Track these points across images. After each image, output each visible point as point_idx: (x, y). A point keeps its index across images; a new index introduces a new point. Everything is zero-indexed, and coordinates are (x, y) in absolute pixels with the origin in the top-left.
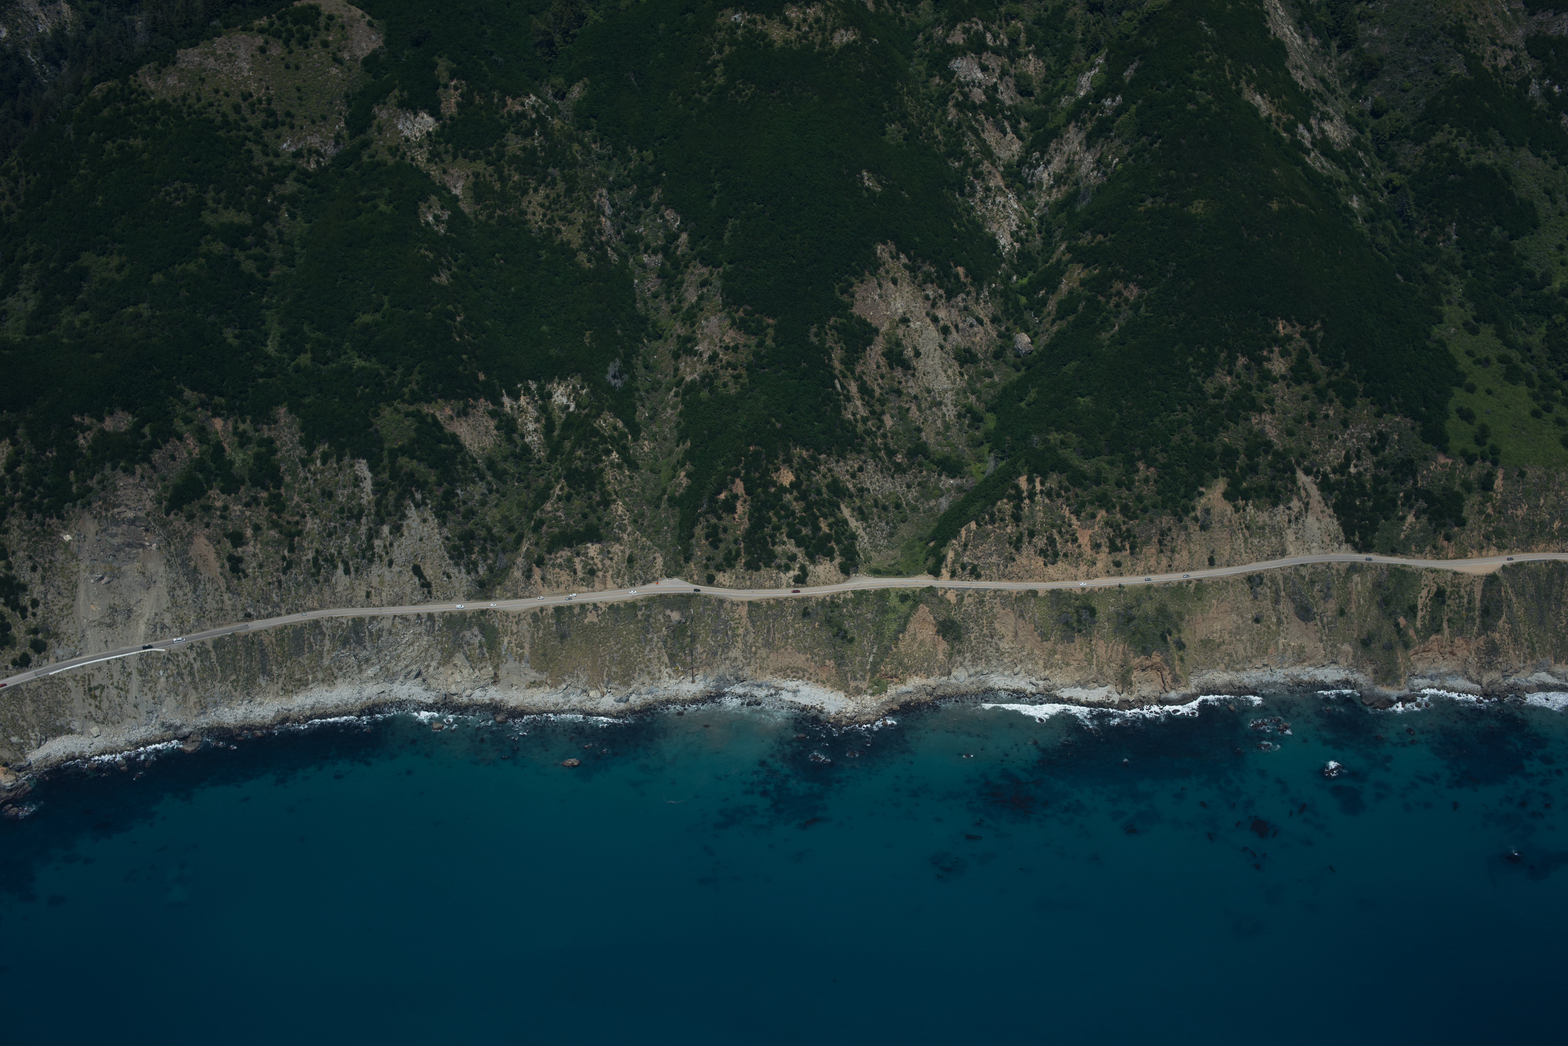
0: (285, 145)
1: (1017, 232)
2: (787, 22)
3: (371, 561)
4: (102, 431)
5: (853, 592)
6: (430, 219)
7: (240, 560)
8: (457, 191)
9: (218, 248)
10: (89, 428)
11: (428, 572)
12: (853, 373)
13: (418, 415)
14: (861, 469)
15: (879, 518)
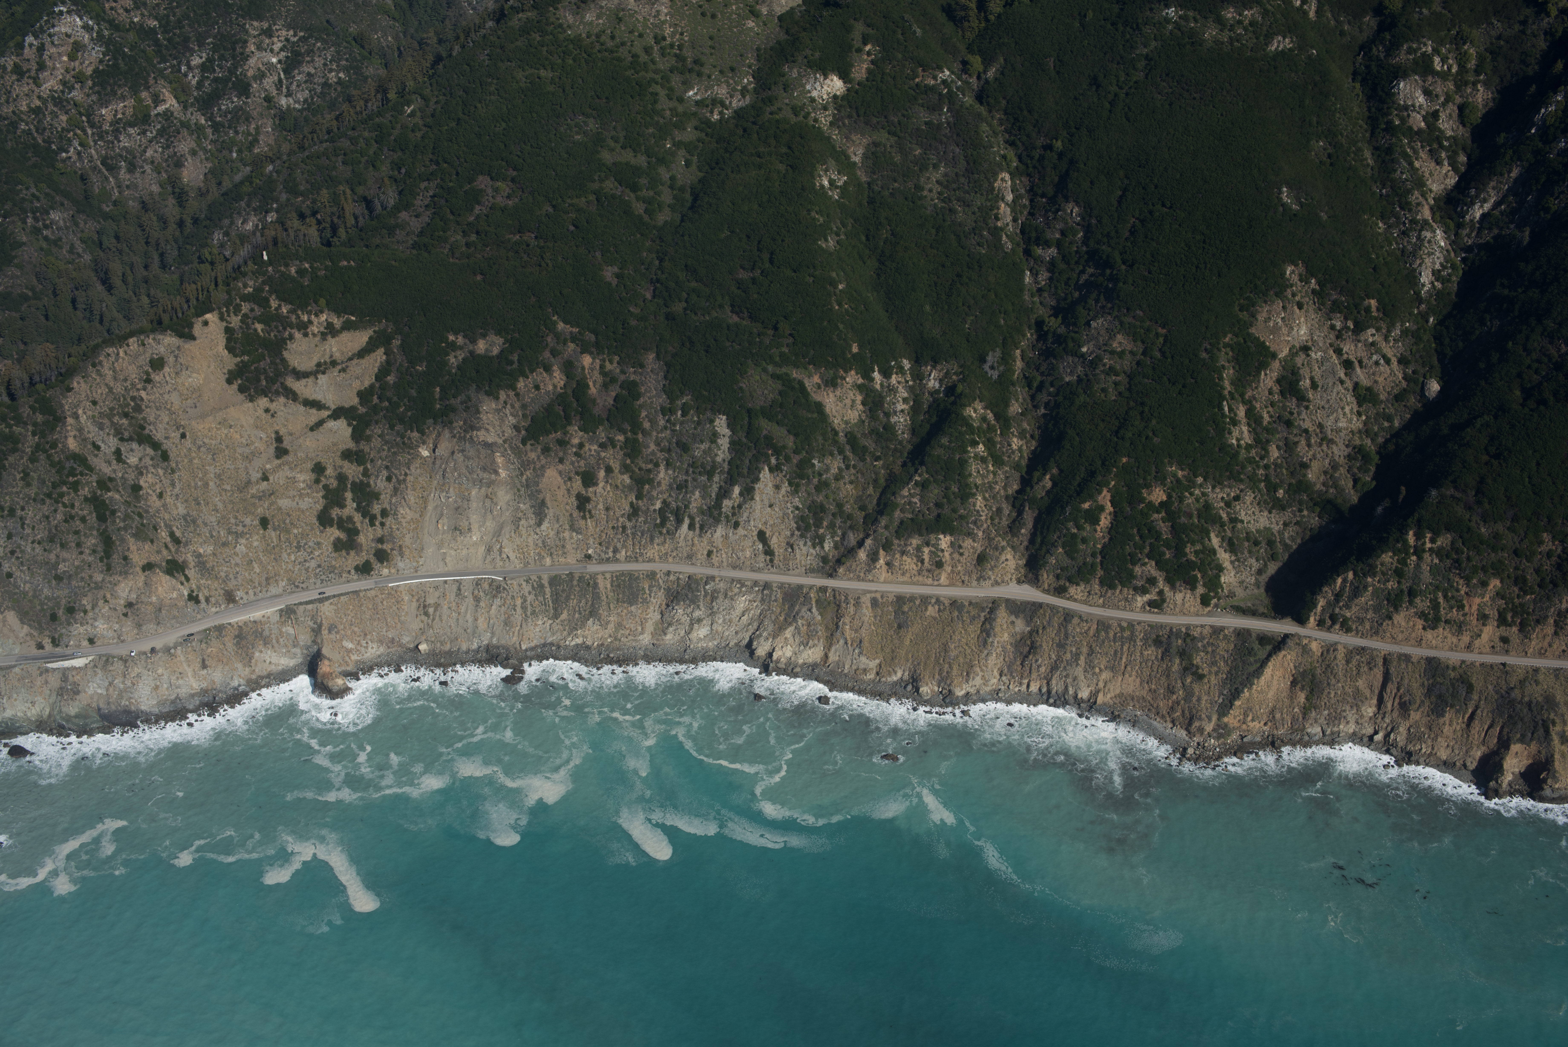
0: (691, 93)
1: (1439, 271)
2: (1220, 22)
3: (717, 521)
4: (472, 353)
5: (1211, 626)
6: (826, 183)
7: (588, 500)
8: (857, 159)
9: (610, 185)
10: (461, 348)
11: (774, 542)
12: (1242, 395)
13: (785, 380)
14: (1237, 498)
15: (1250, 552)
